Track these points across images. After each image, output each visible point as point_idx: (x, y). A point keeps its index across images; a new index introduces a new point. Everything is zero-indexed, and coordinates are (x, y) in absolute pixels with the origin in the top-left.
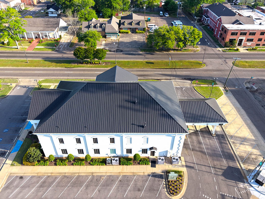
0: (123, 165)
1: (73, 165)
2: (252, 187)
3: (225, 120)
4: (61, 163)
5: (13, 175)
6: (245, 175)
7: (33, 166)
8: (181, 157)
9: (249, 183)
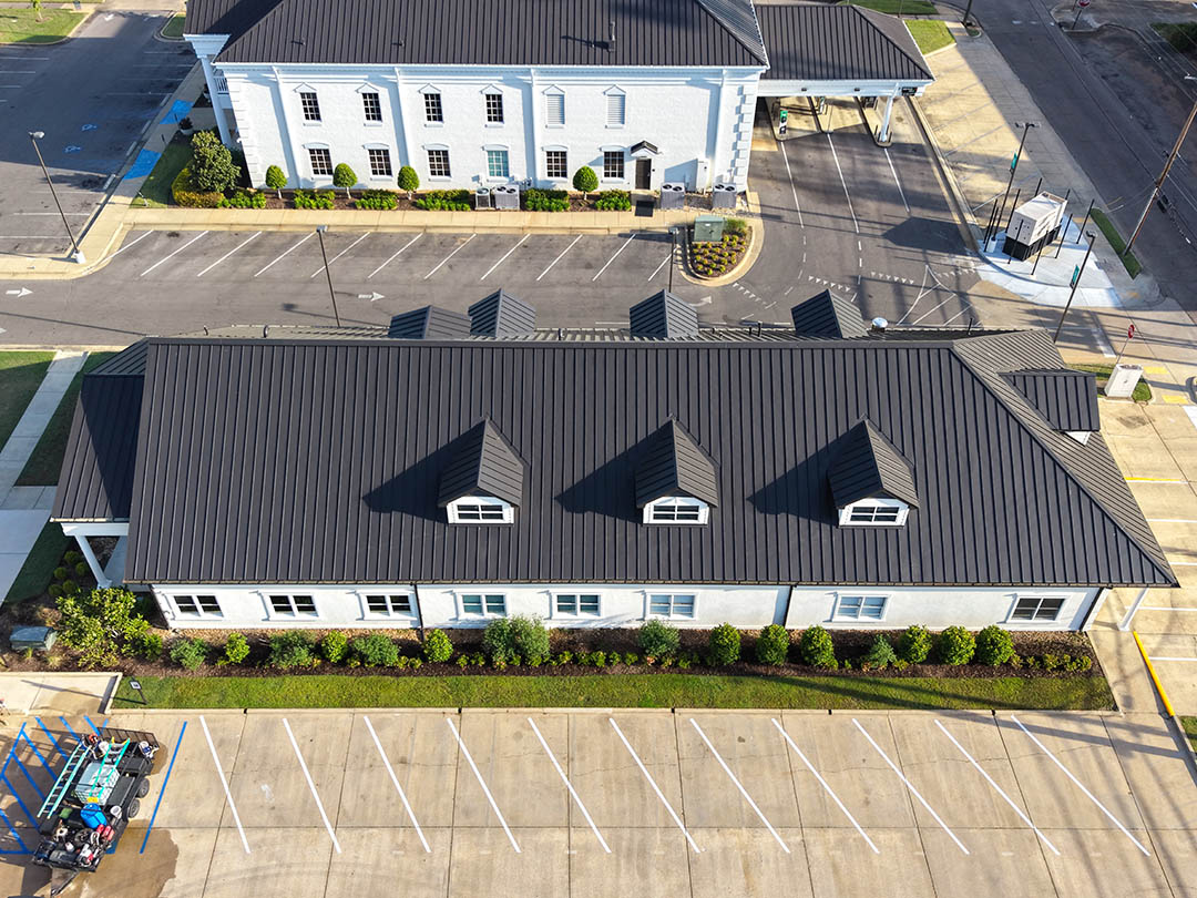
0: (535, 209)
1: (355, 208)
2: (989, 262)
3: (922, 70)
4: (312, 201)
5: (145, 228)
6: (972, 237)
7: (210, 210)
8: (748, 193)
9: (979, 256)
